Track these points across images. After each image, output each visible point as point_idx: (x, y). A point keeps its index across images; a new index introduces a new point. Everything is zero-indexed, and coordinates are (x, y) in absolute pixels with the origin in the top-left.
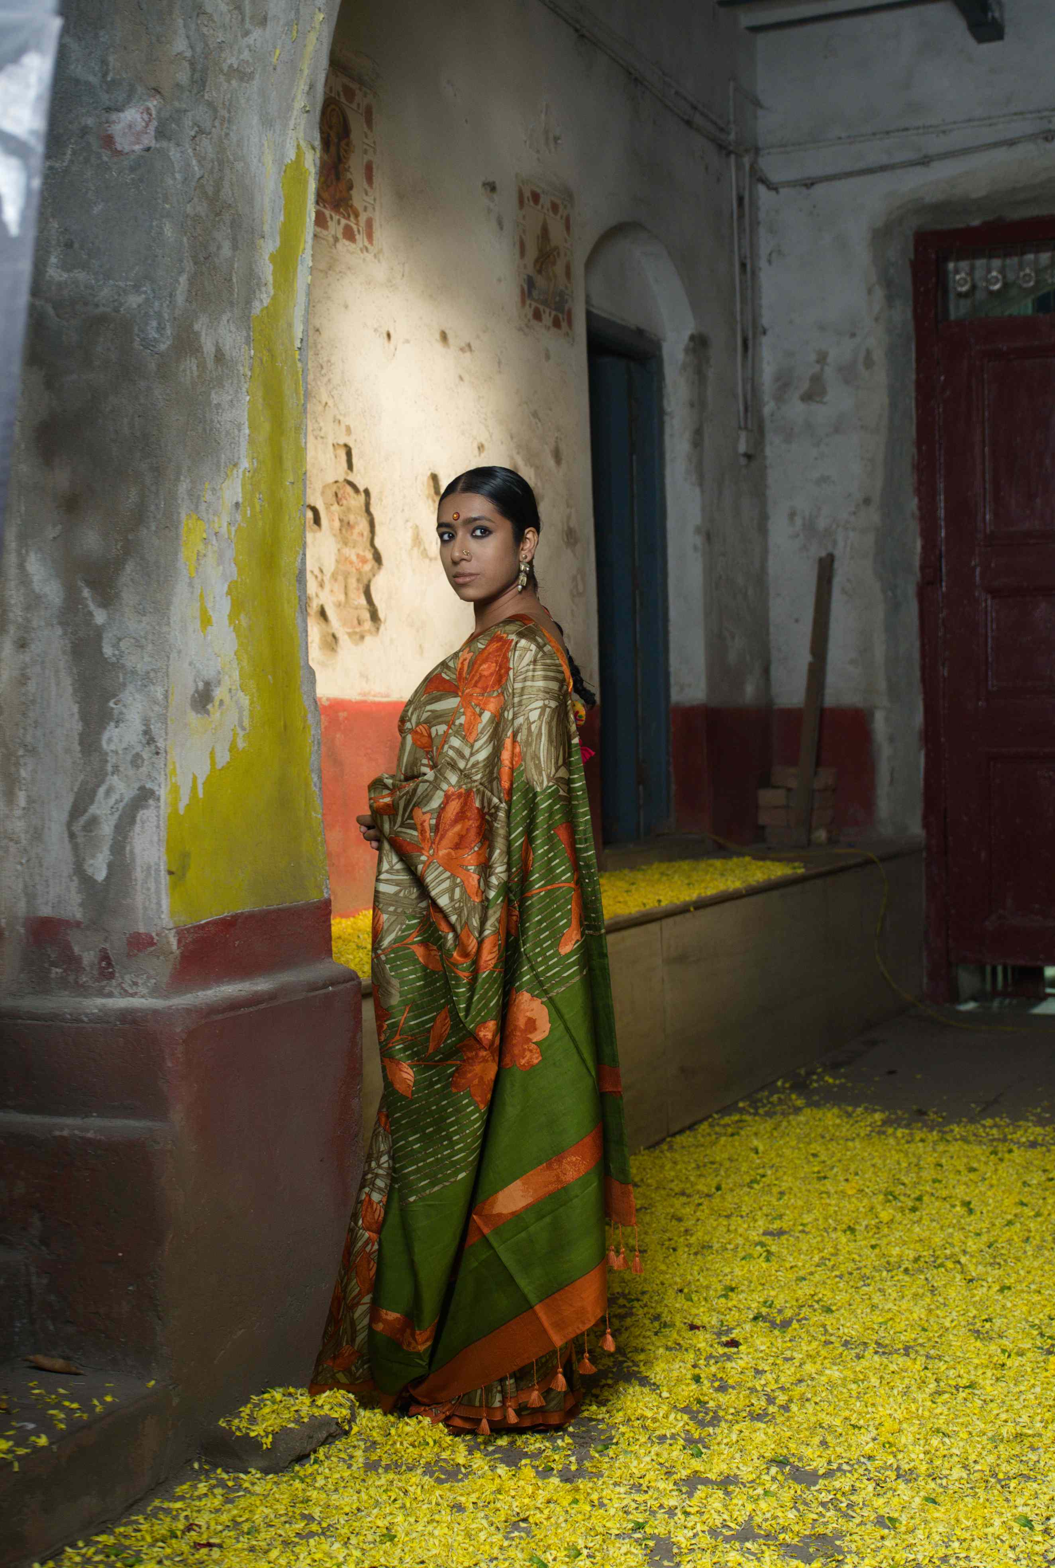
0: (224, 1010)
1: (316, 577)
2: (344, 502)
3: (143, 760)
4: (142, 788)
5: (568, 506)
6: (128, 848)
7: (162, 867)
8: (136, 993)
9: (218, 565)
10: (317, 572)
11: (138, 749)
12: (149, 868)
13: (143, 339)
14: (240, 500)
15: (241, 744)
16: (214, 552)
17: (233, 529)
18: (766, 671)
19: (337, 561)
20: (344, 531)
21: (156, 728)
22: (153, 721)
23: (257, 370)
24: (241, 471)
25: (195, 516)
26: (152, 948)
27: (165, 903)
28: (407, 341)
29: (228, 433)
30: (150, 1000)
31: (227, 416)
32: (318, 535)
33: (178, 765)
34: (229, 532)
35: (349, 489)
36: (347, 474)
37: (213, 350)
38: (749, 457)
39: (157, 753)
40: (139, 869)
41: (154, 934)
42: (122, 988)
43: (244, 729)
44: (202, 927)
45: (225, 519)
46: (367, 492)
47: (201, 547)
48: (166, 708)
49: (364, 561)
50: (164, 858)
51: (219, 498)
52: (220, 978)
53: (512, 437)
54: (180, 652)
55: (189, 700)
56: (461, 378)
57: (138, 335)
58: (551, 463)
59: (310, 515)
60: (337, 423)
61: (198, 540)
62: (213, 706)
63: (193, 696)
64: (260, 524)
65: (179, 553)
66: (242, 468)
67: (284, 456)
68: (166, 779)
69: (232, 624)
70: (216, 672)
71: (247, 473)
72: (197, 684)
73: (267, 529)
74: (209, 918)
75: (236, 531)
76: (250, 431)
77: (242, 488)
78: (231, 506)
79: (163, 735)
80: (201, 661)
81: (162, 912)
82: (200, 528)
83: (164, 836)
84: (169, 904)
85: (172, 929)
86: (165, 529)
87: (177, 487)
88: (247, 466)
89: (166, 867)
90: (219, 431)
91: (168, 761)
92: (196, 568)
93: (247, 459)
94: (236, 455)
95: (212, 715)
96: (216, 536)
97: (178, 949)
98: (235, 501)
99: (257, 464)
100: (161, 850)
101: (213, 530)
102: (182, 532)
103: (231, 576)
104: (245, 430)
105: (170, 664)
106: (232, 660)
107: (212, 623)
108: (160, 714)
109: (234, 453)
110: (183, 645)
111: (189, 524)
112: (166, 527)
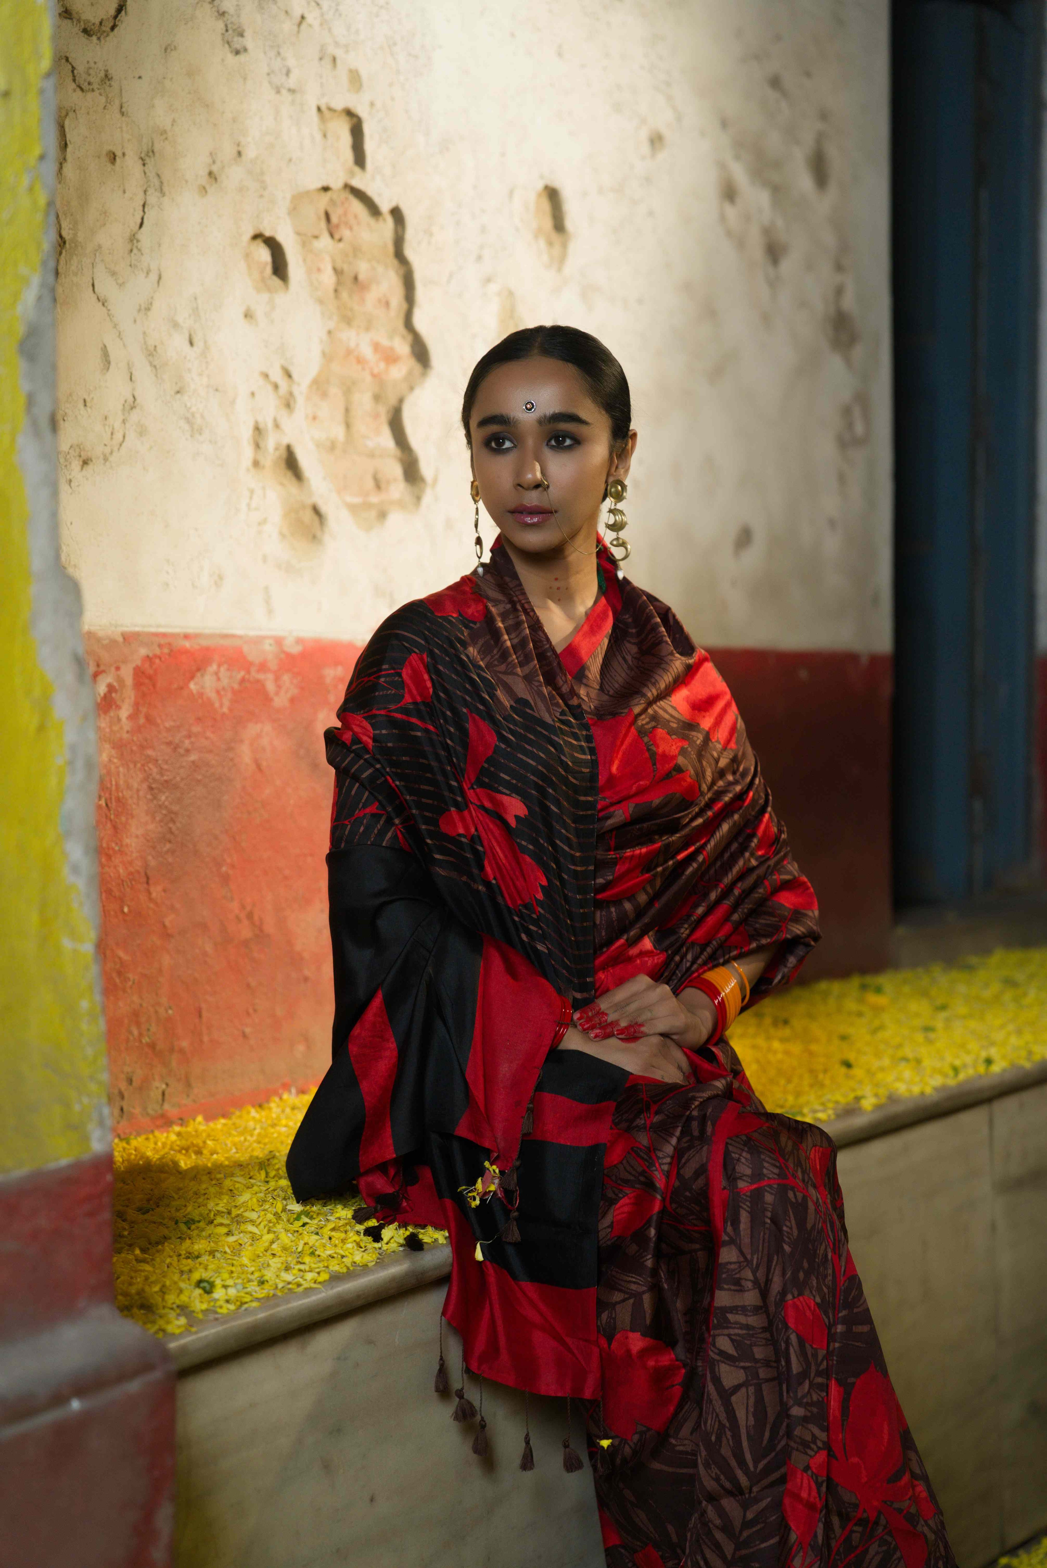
1: (276, 387)
2: (346, 233)
5: (839, 268)
10: (277, 375)
19: (327, 357)
20: (344, 295)
32: (283, 299)
35: (357, 206)
36: (352, 174)
46: (397, 214)
49: (390, 358)
53: (724, 124)
58: (805, 182)
59: (264, 255)
60: (327, 61)
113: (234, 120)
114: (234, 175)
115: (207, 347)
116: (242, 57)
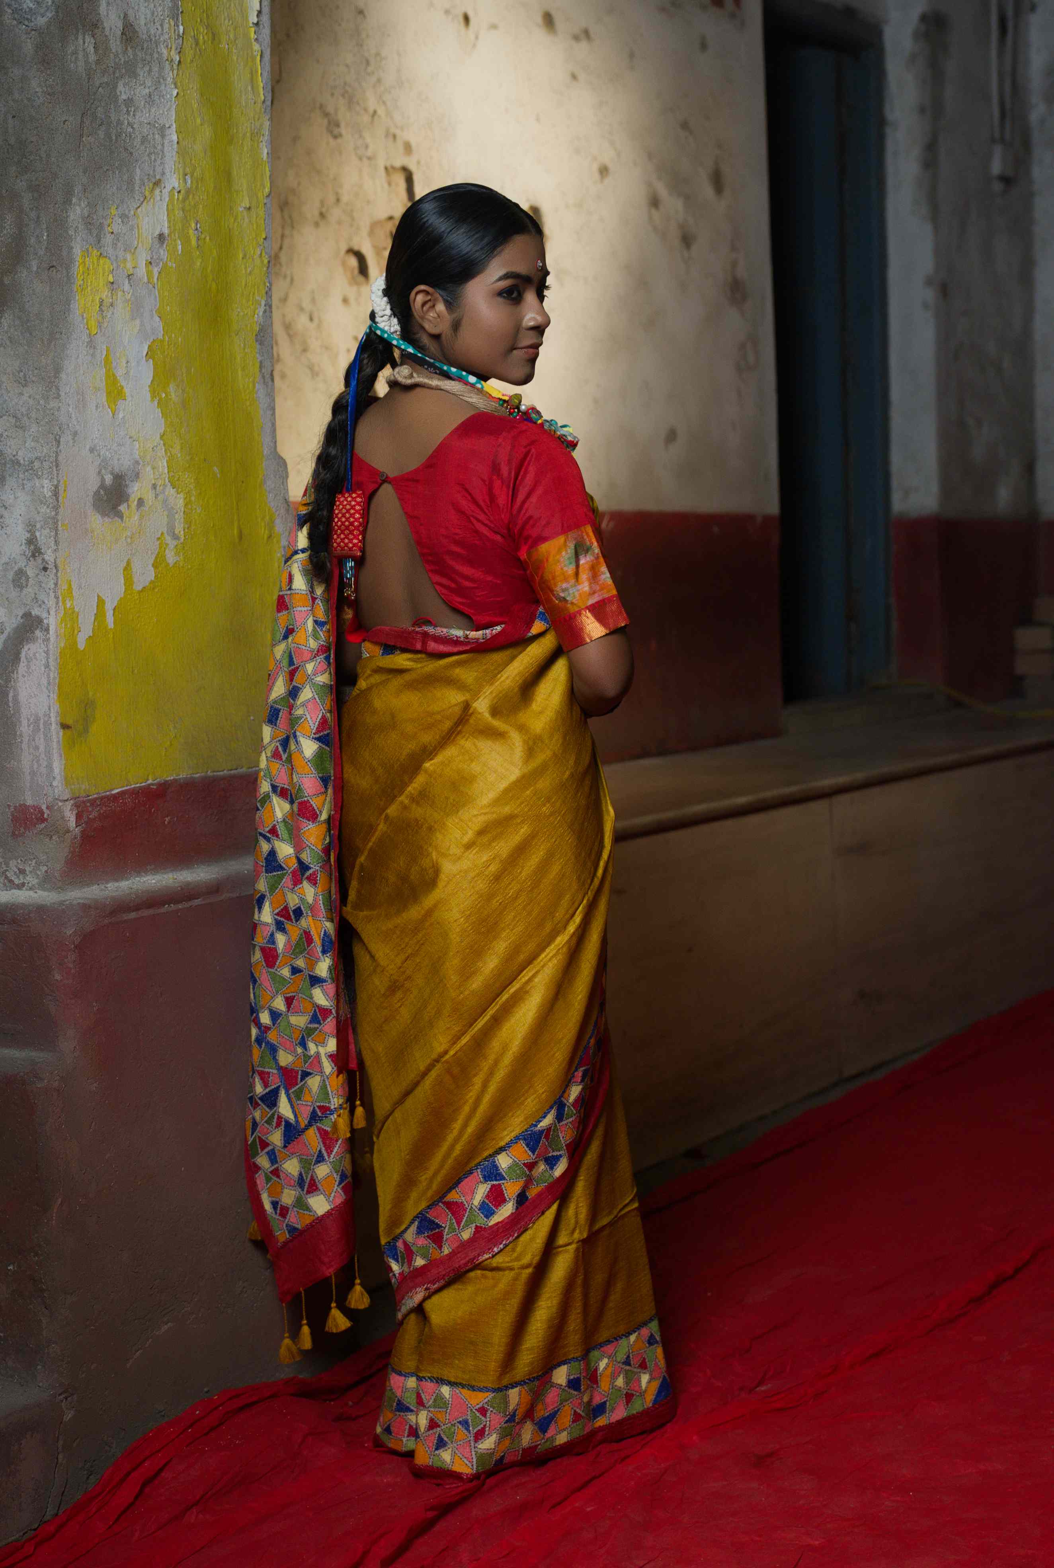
0: (137, 908)
3: (28, 578)
4: (27, 615)
5: (734, 248)
6: (11, 695)
7: (53, 719)
8: (23, 884)
9: (133, 318)
11: (22, 564)
12: (37, 720)
13: (15, 11)
14: (166, 231)
15: (171, 557)
16: (127, 301)
17: (156, 271)
18: (1030, 469)
21: (43, 536)
22: (38, 526)
23: (189, 53)
24: (166, 192)
25: (95, 252)
26: (43, 825)
27: (57, 766)
28: (494, 27)
29: (144, 140)
30: (40, 892)
31: (143, 117)
32: (364, 289)
33: (74, 587)
34: (149, 274)
37: (120, 25)
38: (1007, 181)
39: (45, 569)
40: (25, 722)
41: (44, 807)
42: (6, 877)
43: (175, 537)
44: (115, 797)
45: (143, 257)
47: (105, 294)
48: (56, 508)
50: (56, 706)
51: (132, 229)
52: (141, 866)
53: (650, 156)
54: (75, 434)
55: (90, 499)
56: (574, 77)
57: (9, 6)
58: (708, 191)
59: (353, 262)
60: (391, 139)
61: (101, 284)
62: (128, 506)
63: (97, 493)
64: (198, 264)
65: (72, 301)
66: (169, 188)
67: (235, 173)
68: (57, 603)
69: (156, 397)
70: (132, 461)
71: (176, 194)
72: (103, 477)
73: (209, 270)
74: (124, 787)
75: (160, 273)
76: (180, 137)
77: (168, 215)
78: (152, 239)
79: (53, 545)
80: (109, 447)
81: (54, 778)
82: (104, 269)
83: (54, 678)
84: (63, 767)
85: (67, 800)
86: (51, 269)
87: (67, 212)
88: (176, 185)
89: (58, 719)
90: (130, 136)
91: (60, 580)
92: (99, 322)
93: (175, 176)
94: (159, 170)
95: (127, 519)
96: (129, 280)
97: (77, 827)
98: (157, 233)
99: (192, 182)
100: (49, 696)
101: (123, 271)
102: (76, 273)
103: (153, 334)
104: (172, 136)
105: (60, 451)
106: (157, 447)
107: (125, 396)
108: (49, 518)
109: (155, 166)
110: (80, 425)
111: (87, 263)
112: (53, 267)
113: (335, 179)
114: (336, 213)
115: (320, 322)
116: (339, 140)
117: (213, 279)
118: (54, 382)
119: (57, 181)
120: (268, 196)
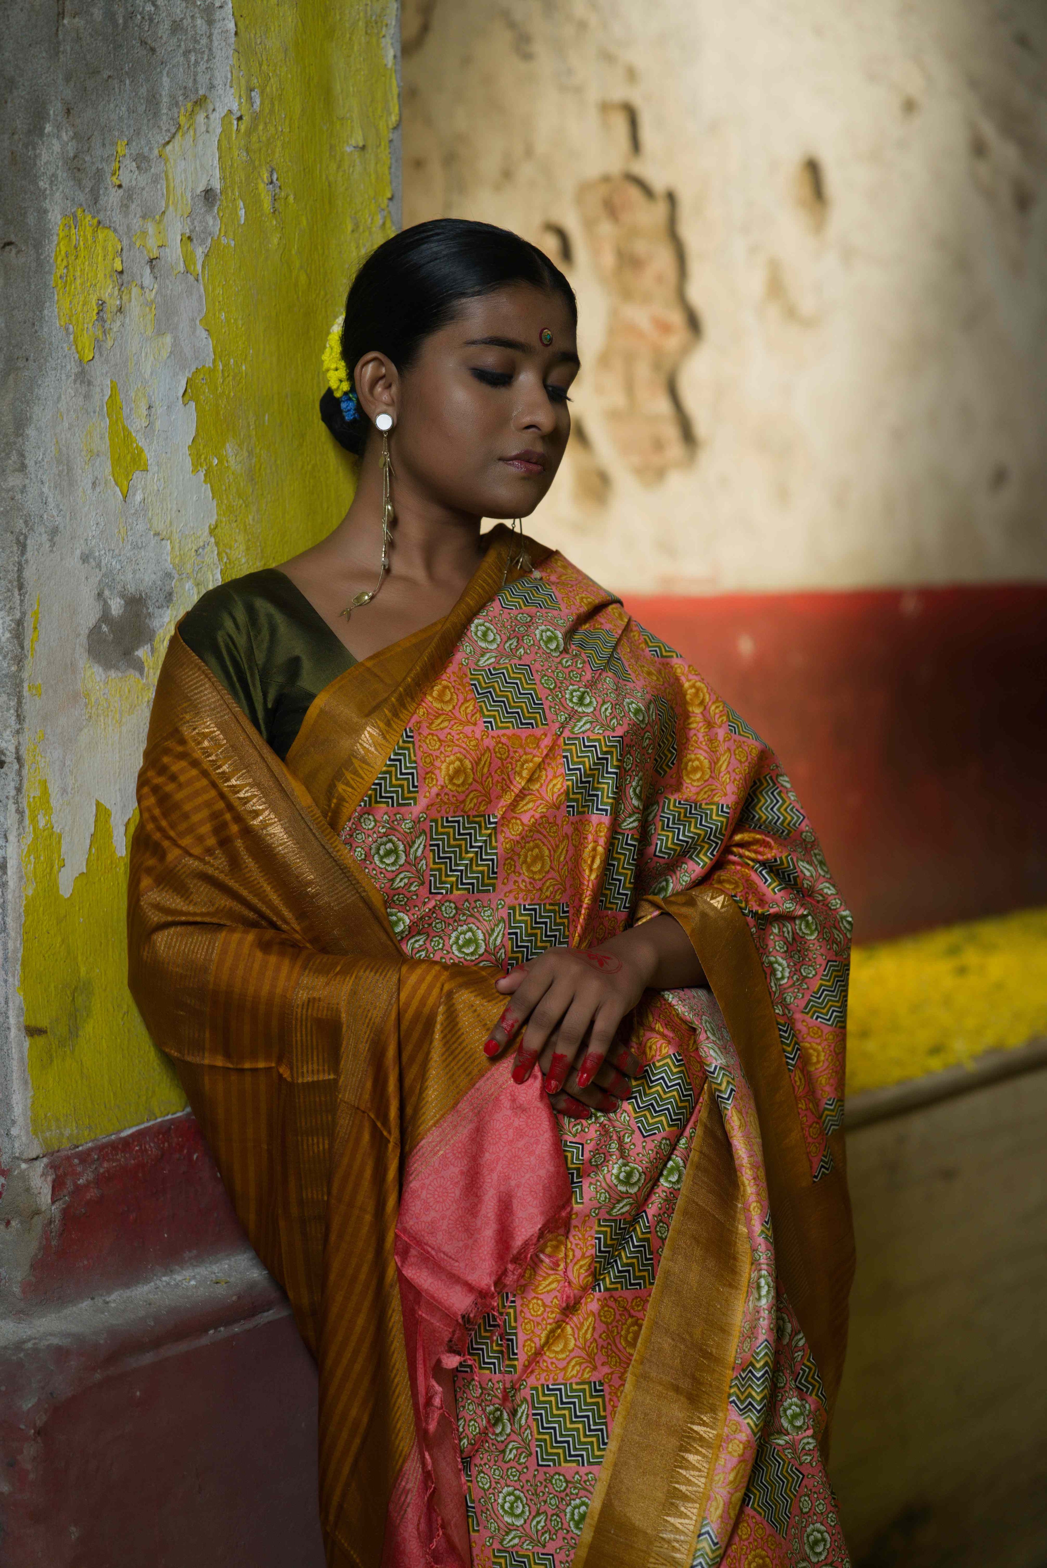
0: (157, 1343)
2: (624, 217)
7: (12, 1021)
9: (160, 333)
14: (217, 185)
16: (149, 304)
17: (200, 251)
19: (610, 332)
20: (625, 274)
24: (216, 117)
25: (88, 220)
27: (19, 1101)
29: (176, 27)
33: (54, 789)
34: (188, 258)
35: (633, 192)
36: (629, 162)
44: (126, 1144)
45: (176, 229)
46: (670, 197)
47: (108, 291)
48: (19, 660)
49: (664, 328)
50: (17, 999)
51: (155, 180)
54: (54, 531)
55: (83, 639)
59: (553, 242)
61: (101, 275)
62: (153, 650)
63: (95, 631)
64: (276, 241)
65: (48, 304)
66: (221, 112)
67: (338, 87)
68: (21, 821)
69: (201, 466)
70: (160, 574)
71: (235, 122)
72: (105, 602)
73: (293, 252)
74: (143, 1123)
75: (207, 255)
76: (239, 24)
77: (220, 158)
78: (193, 198)
79: (13, 723)
80: (117, 552)
81: (14, 1122)
82: (104, 248)
83: (16, 951)
84: (29, 1101)
85: (36, 1159)
86: (8, 248)
87: (34, 149)
88: (235, 107)
89: (21, 1019)
90: (151, 20)
91: (25, 781)
92: (97, 340)
93: (233, 90)
94: (203, 79)
95: (151, 671)
96: (152, 268)
97: (53, 1202)
98: (201, 187)
99: (262, 103)
100: (6, 981)
101: (142, 252)
102: (53, 255)
103: (197, 358)
104: (226, 22)
105: (27, 561)
106: (204, 547)
107: (146, 465)
108: (6, 676)
109: (196, 74)
110: (64, 517)
111: (74, 237)
112: (10, 243)
113: (525, 120)
114: (526, 171)
116: (531, 63)
117: (301, 267)
118: (15, 443)
119: (15, 94)
120: (395, 128)
